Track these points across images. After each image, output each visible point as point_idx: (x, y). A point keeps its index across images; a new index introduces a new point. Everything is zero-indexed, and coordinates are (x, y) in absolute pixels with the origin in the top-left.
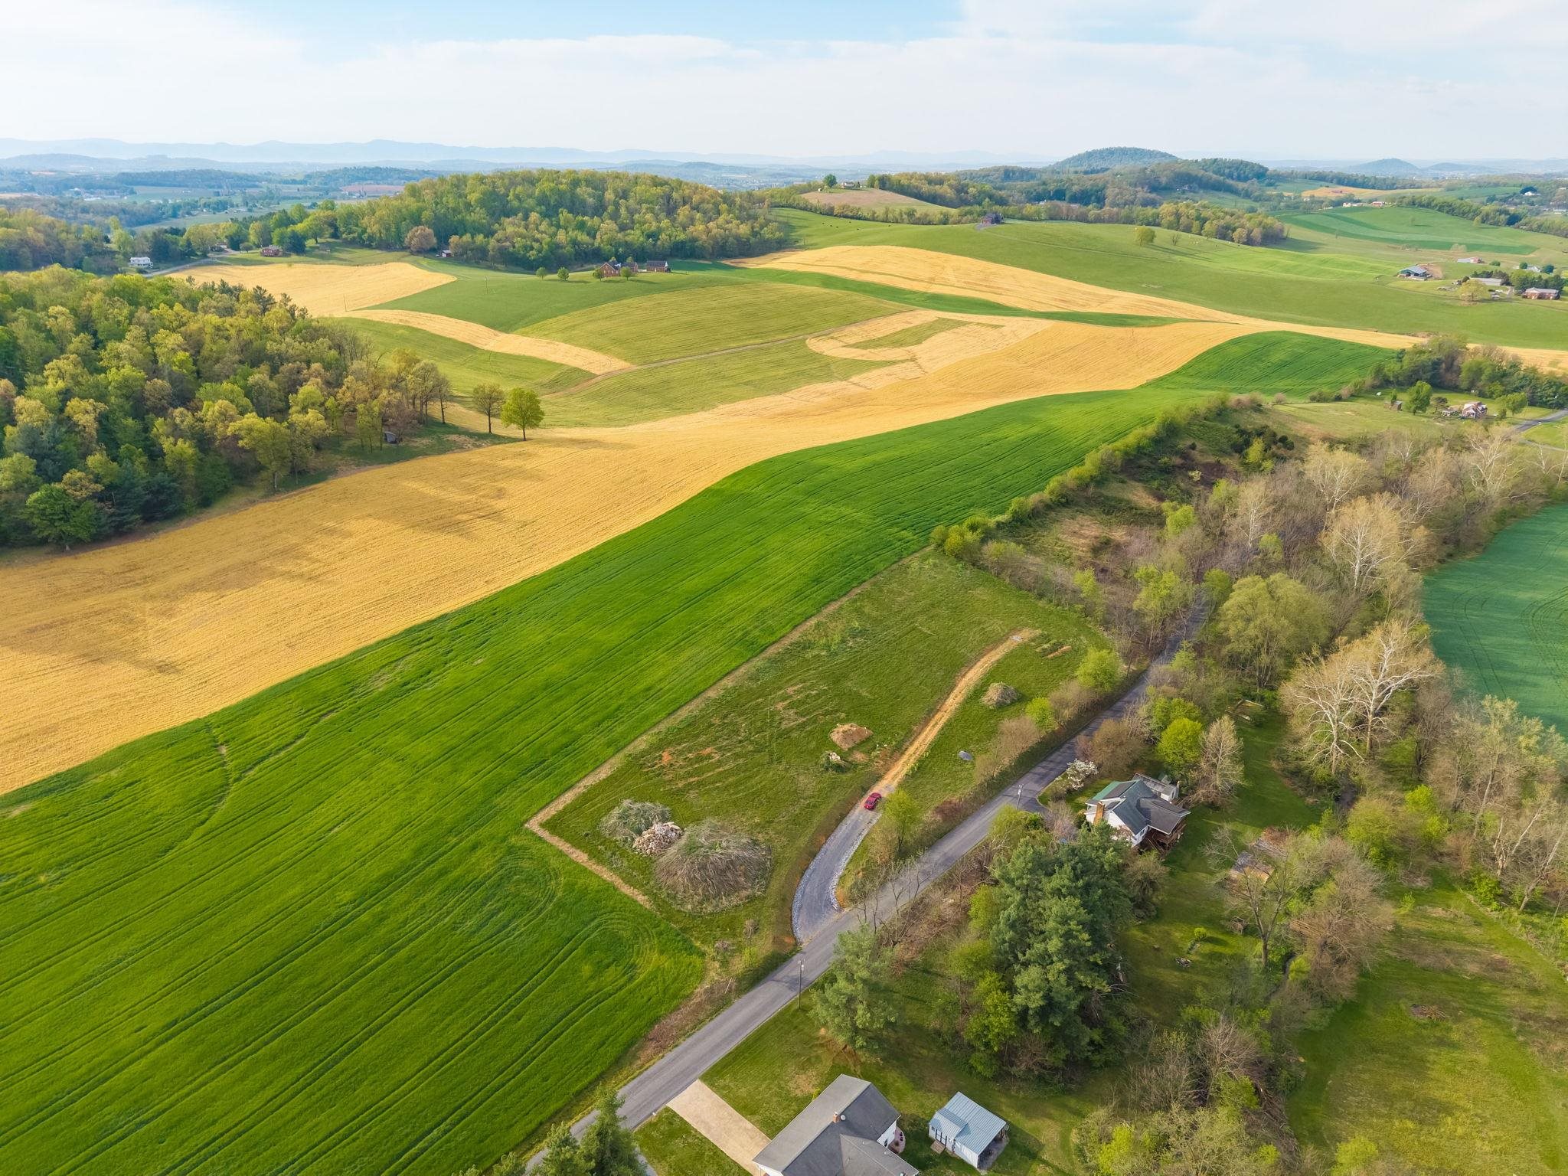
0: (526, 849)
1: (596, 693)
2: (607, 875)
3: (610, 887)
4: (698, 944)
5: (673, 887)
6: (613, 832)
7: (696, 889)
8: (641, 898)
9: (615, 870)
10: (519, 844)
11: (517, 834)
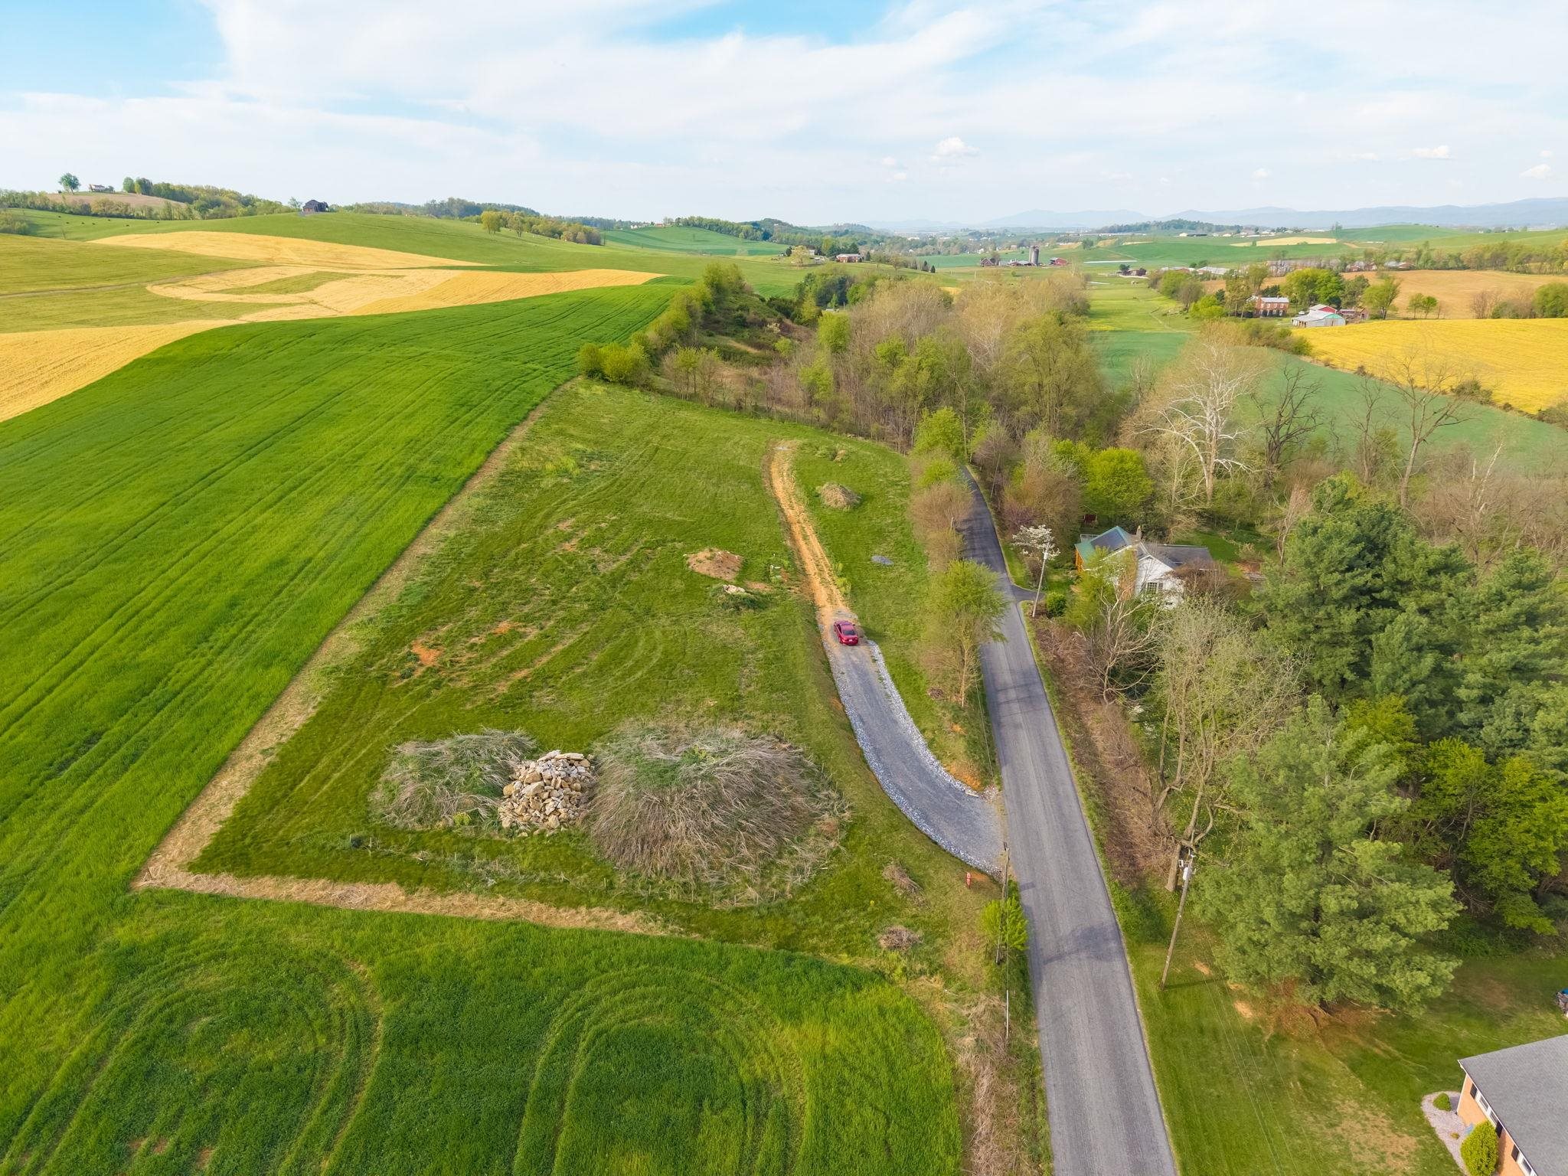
0: (185, 939)
1: (150, 592)
2: (490, 909)
3: (519, 932)
4: (845, 960)
5: (679, 864)
6: (429, 810)
7: (731, 850)
8: (626, 922)
9: (505, 886)
10: (150, 935)
11: (126, 911)
